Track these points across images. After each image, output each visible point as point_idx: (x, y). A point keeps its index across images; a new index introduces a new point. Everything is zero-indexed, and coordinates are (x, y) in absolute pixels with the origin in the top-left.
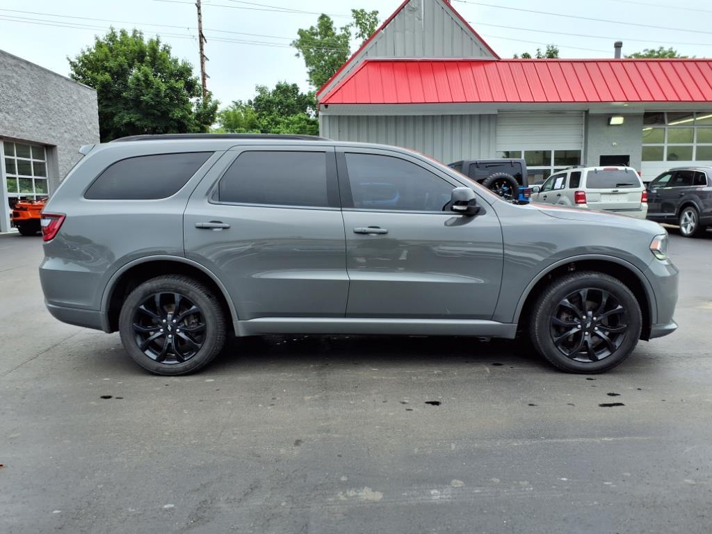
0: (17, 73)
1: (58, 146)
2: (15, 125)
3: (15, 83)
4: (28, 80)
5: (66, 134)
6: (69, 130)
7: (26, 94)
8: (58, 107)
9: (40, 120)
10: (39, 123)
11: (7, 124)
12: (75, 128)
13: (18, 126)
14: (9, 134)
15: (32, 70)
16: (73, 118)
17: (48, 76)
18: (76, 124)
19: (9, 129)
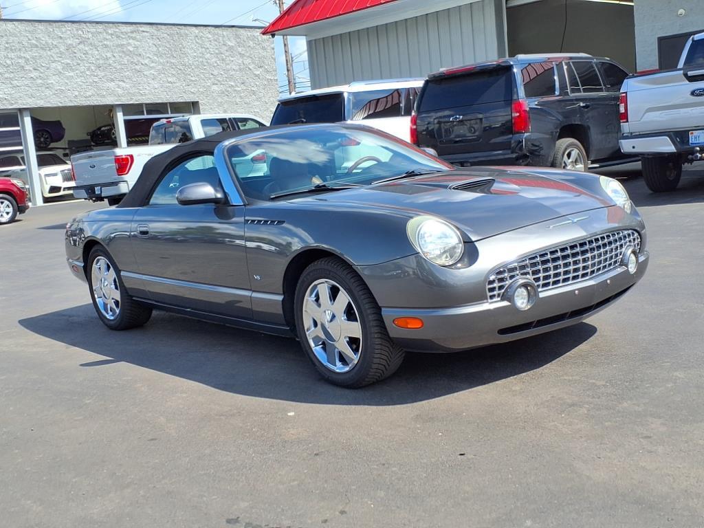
0: (134, 39)
1: (200, 102)
2: (133, 90)
3: (132, 49)
4: (151, 42)
5: (215, 87)
6: (219, 81)
7: (149, 57)
8: (201, 60)
9: (170, 80)
10: (171, 83)
11: (120, 91)
12: (231, 78)
13: (137, 91)
14: (125, 101)
15: (159, 30)
16: (228, 67)
17: (184, 30)
18: (232, 73)
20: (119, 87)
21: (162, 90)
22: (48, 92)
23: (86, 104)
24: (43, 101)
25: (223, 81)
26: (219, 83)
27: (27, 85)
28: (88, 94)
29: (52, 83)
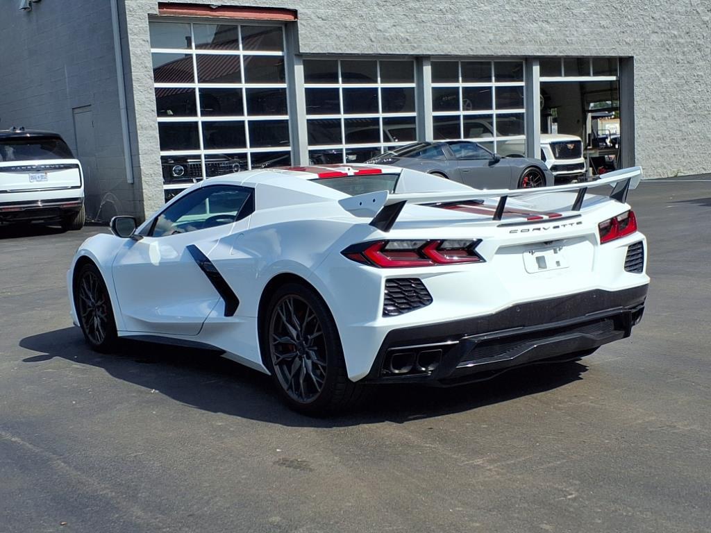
1: (635, 57)
2: (558, 37)
5: (654, 35)
6: (660, 28)
9: (603, 23)
10: (603, 27)
11: (543, 37)
12: (675, 24)
13: (563, 37)
14: (546, 51)
18: (677, 17)
19: (545, 44)
20: (541, 30)
21: (592, 37)
22: (458, 34)
23: (502, 54)
24: (450, 46)
25: (665, 28)
26: (659, 31)
27: (433, 21)
28: (506, 38)
29: (464, 20)
